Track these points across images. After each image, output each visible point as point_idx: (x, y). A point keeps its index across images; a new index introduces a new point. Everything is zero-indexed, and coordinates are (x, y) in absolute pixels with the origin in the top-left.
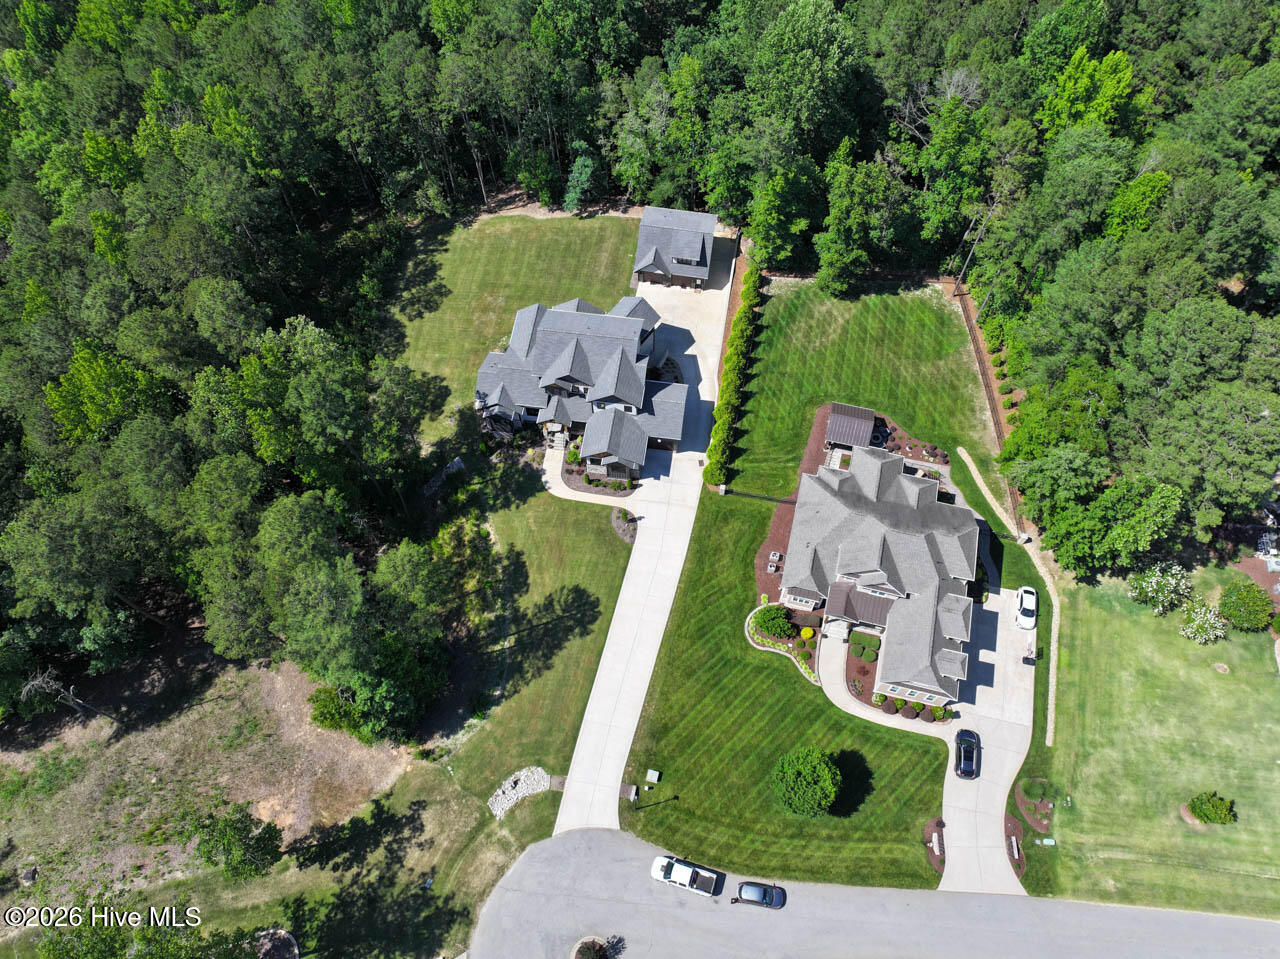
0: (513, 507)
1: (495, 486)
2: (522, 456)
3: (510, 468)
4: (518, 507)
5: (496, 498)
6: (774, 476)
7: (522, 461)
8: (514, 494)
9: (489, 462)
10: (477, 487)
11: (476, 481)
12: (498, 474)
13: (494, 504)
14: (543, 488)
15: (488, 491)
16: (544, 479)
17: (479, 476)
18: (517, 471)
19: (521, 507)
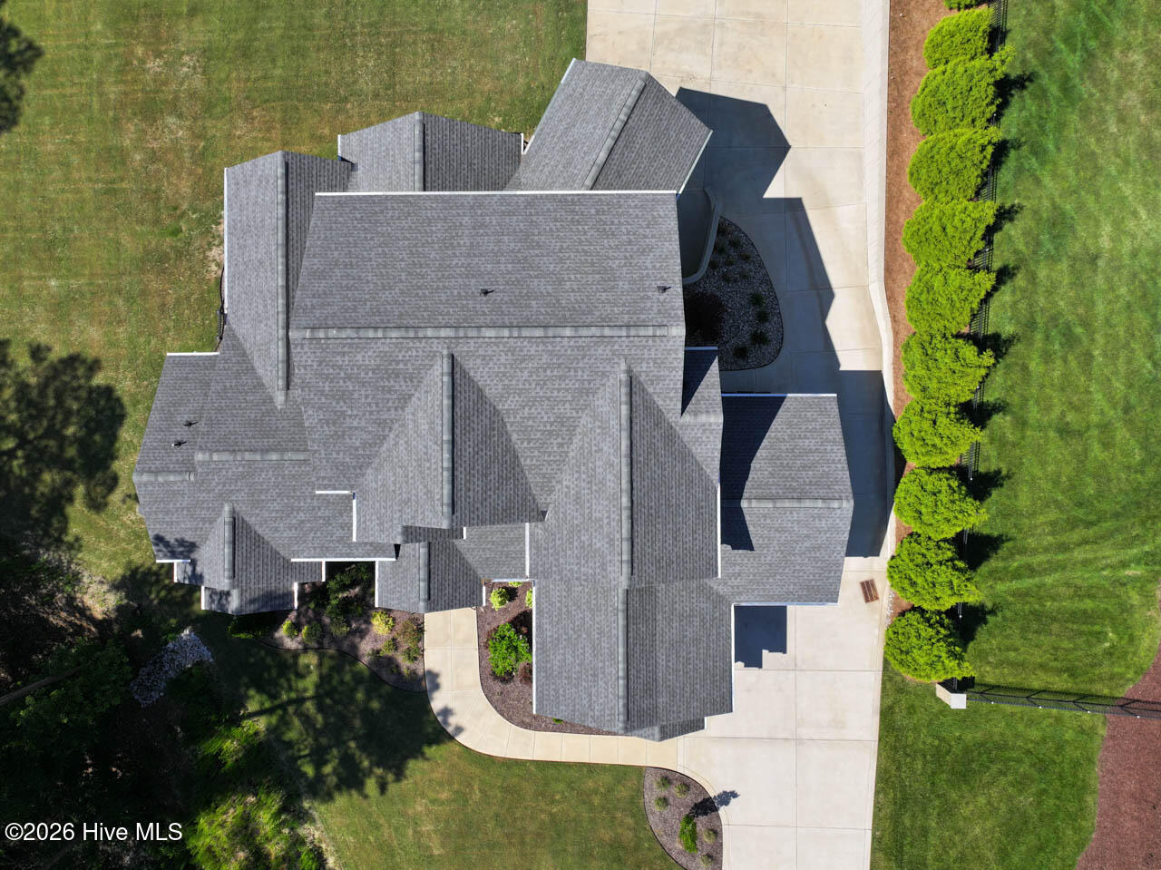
0: (371, 786)
1: (307, 720)
2: (362, 634)
3: (337, 669)
4: (383, 788)
5: (319, 759)
6: (1086, 617)
7: (366, 647)
8: (362, 748)
9: (275, 649)
10: (261, 724)
11: (252, 706)
12: (309, 684)
13: (320, 778)
14: (439, 733)
15: (292, 735)
16: (437, 704)
17: (260, 690)
18: (358, 678)
19: (393, 788)
